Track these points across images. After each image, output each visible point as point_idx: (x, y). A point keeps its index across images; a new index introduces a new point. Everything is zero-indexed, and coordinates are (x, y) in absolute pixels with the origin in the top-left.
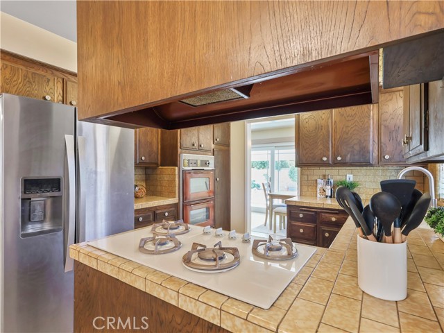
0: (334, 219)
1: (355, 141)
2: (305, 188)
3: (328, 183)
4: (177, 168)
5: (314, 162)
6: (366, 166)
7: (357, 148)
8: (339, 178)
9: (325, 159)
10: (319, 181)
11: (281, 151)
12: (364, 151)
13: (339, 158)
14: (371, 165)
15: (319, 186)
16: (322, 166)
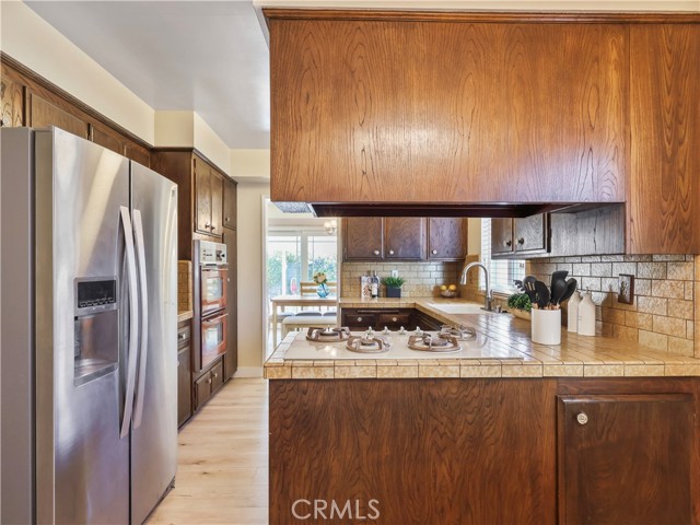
0: (395, 319)
1: (407, 235)
2: (347, 288)
3: (374, 280)
4: (190, 263)
5: (365, 255)
6: (416, 261)
7: (408, 241)
8: (385, 275)
9: (377, 253)
10: (364, 278)
11: (316, 238)
12: (415, 245)
13: (392, 252)
14: (421, 260)
15: (364, 285)
16: (373, 261)
